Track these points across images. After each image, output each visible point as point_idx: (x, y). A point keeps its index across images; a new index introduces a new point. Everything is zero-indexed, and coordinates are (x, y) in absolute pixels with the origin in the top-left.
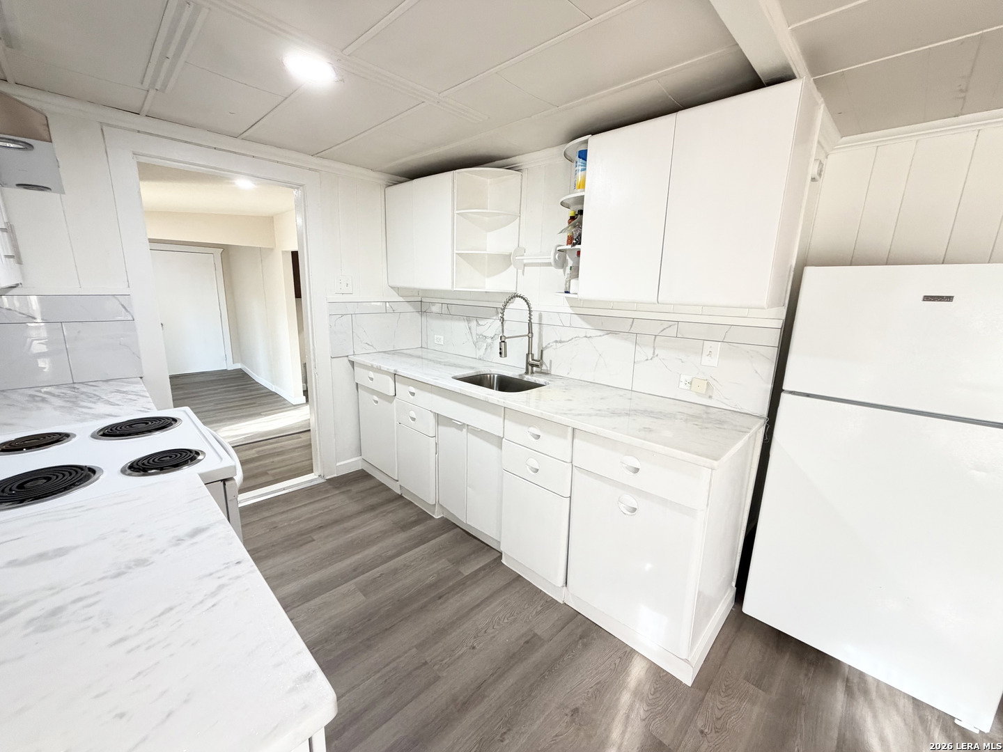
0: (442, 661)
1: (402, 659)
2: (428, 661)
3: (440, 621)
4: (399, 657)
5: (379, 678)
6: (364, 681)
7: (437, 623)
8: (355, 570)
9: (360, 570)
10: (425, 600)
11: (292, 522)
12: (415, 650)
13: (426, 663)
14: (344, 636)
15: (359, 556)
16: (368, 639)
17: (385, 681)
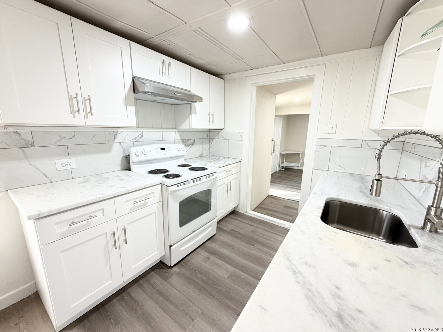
0: (195, 329)
1: (195, 307)
2: (194, 321)
3: (221, 320)
4: (196, 305)
5: (184, 301)
6: (183, 295)
7: (219, 319)
8: (242, 267)
9: (243, 269)
10: (234, 307)
11: (260, 235)
12: (200, 311)
13: (193, 320)
14: (205, 278)
15: (252, 265)
16: (204, 288)
17: (183, 304)
